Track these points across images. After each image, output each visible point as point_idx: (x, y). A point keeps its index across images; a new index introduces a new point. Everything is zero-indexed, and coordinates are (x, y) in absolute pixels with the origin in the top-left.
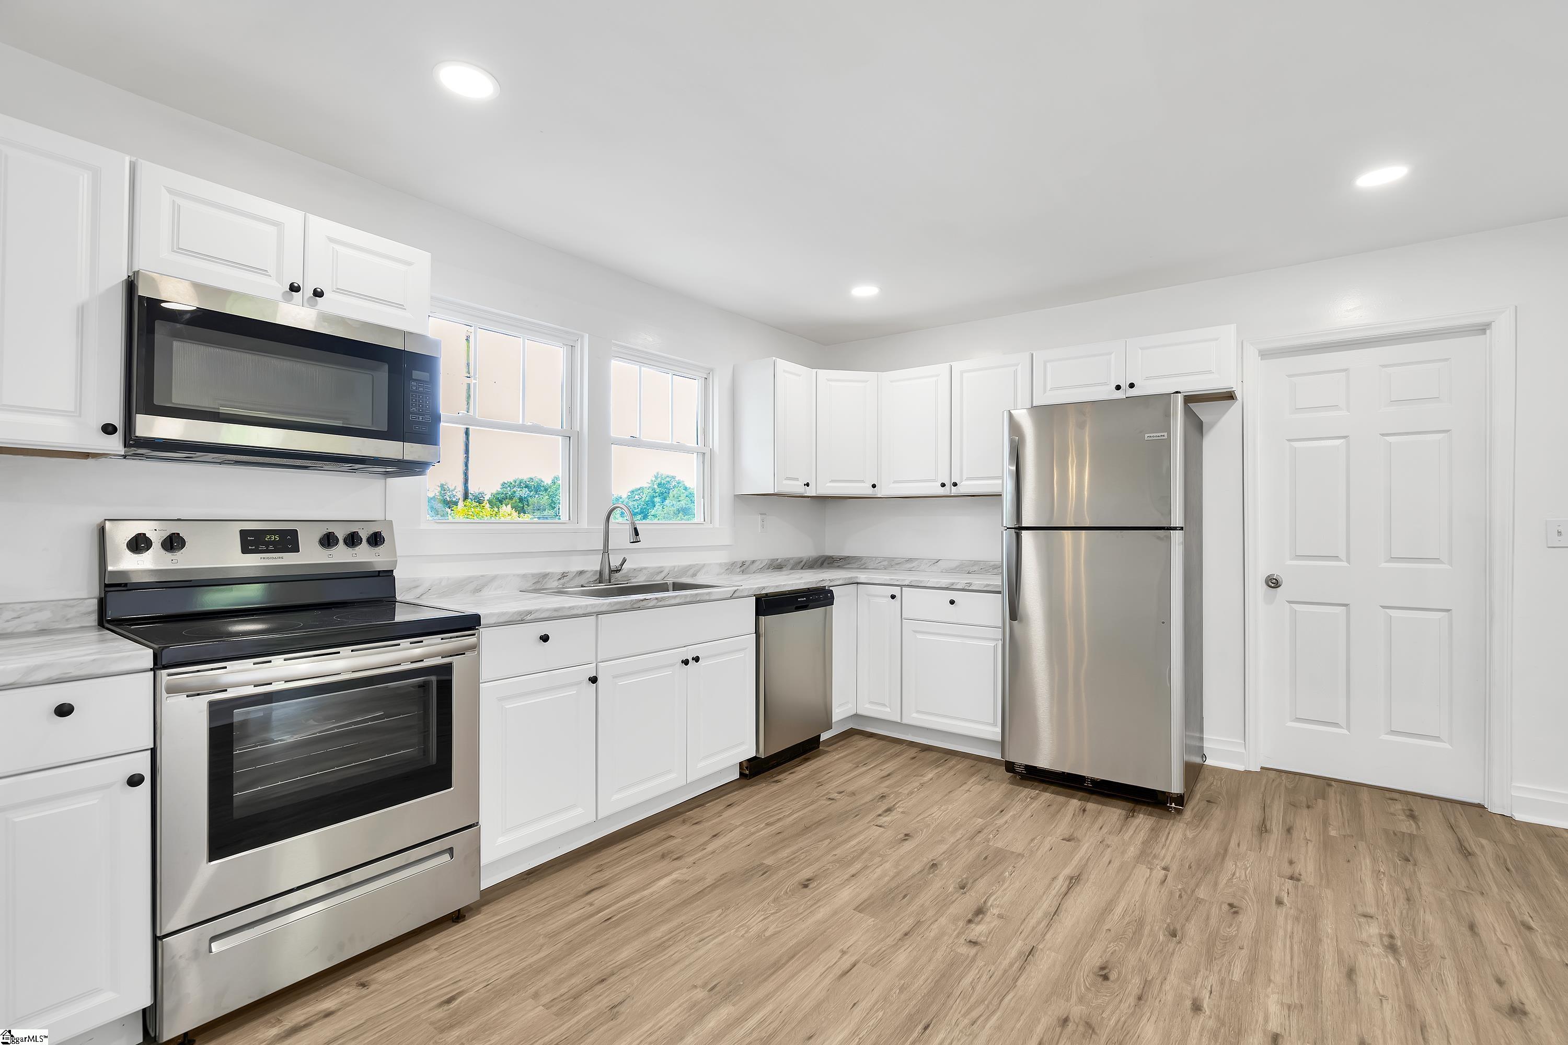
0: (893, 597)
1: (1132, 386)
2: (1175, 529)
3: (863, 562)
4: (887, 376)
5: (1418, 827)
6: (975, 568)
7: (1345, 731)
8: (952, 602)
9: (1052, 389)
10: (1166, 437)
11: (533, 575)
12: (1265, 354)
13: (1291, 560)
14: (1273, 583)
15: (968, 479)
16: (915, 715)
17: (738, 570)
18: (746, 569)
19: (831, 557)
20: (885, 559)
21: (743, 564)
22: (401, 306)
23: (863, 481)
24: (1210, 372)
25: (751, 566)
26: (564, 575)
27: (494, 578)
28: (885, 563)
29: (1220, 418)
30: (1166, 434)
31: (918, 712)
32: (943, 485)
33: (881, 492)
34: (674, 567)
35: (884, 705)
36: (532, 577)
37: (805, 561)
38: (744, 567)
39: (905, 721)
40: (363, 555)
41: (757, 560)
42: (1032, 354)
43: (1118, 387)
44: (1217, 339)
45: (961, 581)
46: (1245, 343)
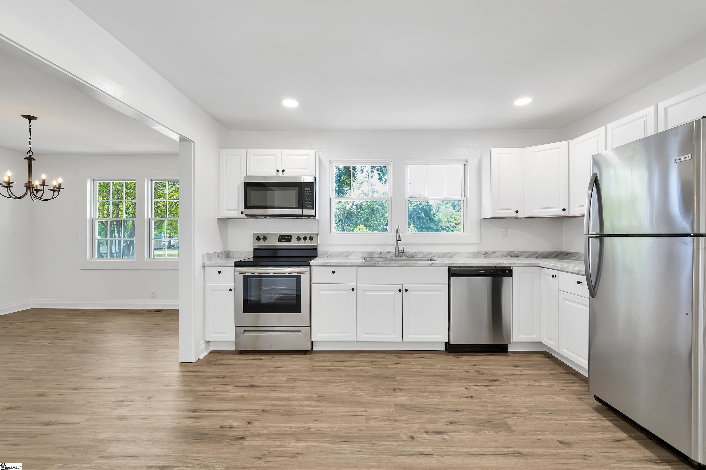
11: (368, 252)
17: (483, 256)
18: (488, 256)
21: (486, 253)
22: (306, 169)
25: (492, 255)
26: (381, 253)
27: (353, 252)
34: (439, 253)
36: (368, 253)
37: (539, 254)
38: (487, 255)
40: (308, 243)
41: (497, 252)
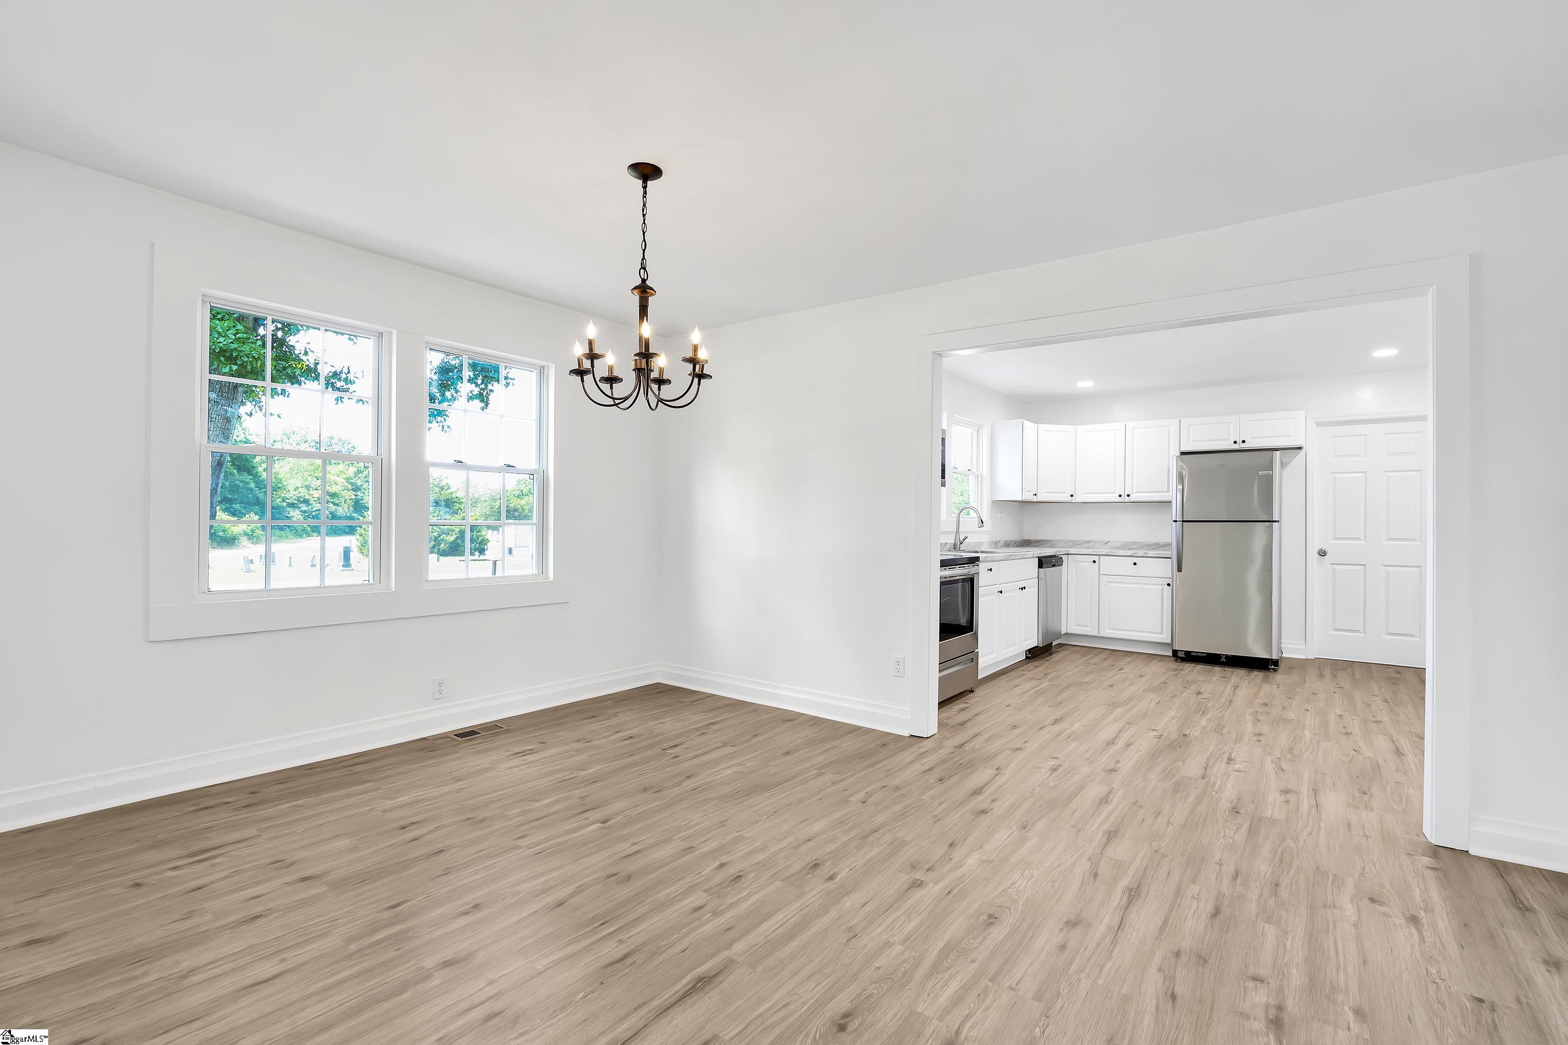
0: (1094, 562)
1: (1244, 442)
2: (1275, 521)
3: (1053, 543)
4: (1080, 428)
5: (1401, 676)
6: (1134, 546)
7: (1363, 635)
8: (1135, 564)
9: (1193, 441)
10: (1271, 474)
12: (1319, 424)
13: (1333, 540)
14: (1322, 553)
15: (1136, 492)
16: (1108, 631)
19: (1029, 540)
20: (1070, 541)
23: (1064, 493)
24: (1290, 436)
28: (1070, 544)
29: (1292, 460)
30: (1271, 472)
31: (1110, 629)
32: (1120, 496)
33: (1077, 499)
35: (1087, 626)
39: (1102, 635)
42: (1180, 420)
43: (1235, 442)
44: (1294, 418)
45: (1141, 553)
46: (1308, 417)
